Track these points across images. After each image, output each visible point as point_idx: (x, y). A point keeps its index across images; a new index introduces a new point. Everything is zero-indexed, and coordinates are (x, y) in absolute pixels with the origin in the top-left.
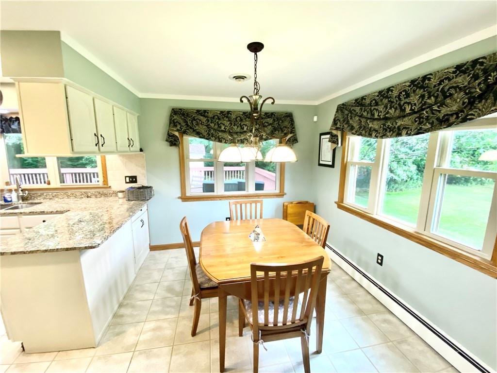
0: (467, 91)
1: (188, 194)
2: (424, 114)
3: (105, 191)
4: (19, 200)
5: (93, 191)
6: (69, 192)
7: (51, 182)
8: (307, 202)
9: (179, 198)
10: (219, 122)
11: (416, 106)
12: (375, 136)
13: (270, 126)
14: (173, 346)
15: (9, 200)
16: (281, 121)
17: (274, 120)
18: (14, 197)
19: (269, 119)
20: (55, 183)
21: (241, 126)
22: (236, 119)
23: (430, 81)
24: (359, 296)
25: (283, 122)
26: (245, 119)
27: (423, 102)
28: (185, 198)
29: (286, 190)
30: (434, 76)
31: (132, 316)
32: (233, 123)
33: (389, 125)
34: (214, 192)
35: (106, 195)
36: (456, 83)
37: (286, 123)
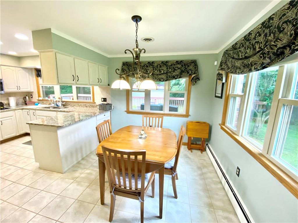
0: (294, 23)
1: (130, 110)
2: (265, 50)
3: (93, 104)
4: (62, 106)
5: (88, 104)
6: (80, 104)
7: (74, 99)
8: (204, 123)
9: (125, 111)
10: (147, 69)
11: (262, 44)
12: (238, 73)
13: (179, 70)
14: (90, 184)
15: (58, 105)
16: (187, 66)
17: (182, 65)
18: (60, 104)
19: (178, 65)
20: (75, 100)
21: (160, 70)
22: (157, 66)
23: (273, 20)
24: (217, 195)
25: (188, 66)
26: (163, 66)
27: (266, 40)
28: (128, 112)
29: (191, 113)
30: (275, 15)
31: (84, 165)
32: (155, 69)
33: (245, 63)
34: (144, 110)
35: (93, 107)
36: (287, 18)
37: (191, 67)
